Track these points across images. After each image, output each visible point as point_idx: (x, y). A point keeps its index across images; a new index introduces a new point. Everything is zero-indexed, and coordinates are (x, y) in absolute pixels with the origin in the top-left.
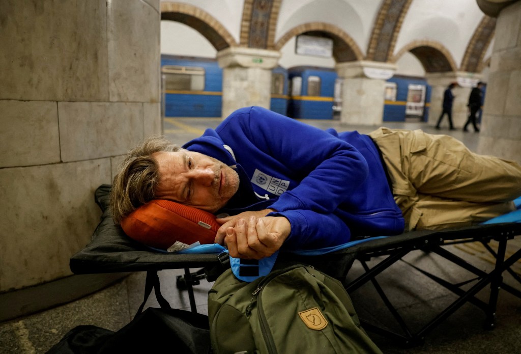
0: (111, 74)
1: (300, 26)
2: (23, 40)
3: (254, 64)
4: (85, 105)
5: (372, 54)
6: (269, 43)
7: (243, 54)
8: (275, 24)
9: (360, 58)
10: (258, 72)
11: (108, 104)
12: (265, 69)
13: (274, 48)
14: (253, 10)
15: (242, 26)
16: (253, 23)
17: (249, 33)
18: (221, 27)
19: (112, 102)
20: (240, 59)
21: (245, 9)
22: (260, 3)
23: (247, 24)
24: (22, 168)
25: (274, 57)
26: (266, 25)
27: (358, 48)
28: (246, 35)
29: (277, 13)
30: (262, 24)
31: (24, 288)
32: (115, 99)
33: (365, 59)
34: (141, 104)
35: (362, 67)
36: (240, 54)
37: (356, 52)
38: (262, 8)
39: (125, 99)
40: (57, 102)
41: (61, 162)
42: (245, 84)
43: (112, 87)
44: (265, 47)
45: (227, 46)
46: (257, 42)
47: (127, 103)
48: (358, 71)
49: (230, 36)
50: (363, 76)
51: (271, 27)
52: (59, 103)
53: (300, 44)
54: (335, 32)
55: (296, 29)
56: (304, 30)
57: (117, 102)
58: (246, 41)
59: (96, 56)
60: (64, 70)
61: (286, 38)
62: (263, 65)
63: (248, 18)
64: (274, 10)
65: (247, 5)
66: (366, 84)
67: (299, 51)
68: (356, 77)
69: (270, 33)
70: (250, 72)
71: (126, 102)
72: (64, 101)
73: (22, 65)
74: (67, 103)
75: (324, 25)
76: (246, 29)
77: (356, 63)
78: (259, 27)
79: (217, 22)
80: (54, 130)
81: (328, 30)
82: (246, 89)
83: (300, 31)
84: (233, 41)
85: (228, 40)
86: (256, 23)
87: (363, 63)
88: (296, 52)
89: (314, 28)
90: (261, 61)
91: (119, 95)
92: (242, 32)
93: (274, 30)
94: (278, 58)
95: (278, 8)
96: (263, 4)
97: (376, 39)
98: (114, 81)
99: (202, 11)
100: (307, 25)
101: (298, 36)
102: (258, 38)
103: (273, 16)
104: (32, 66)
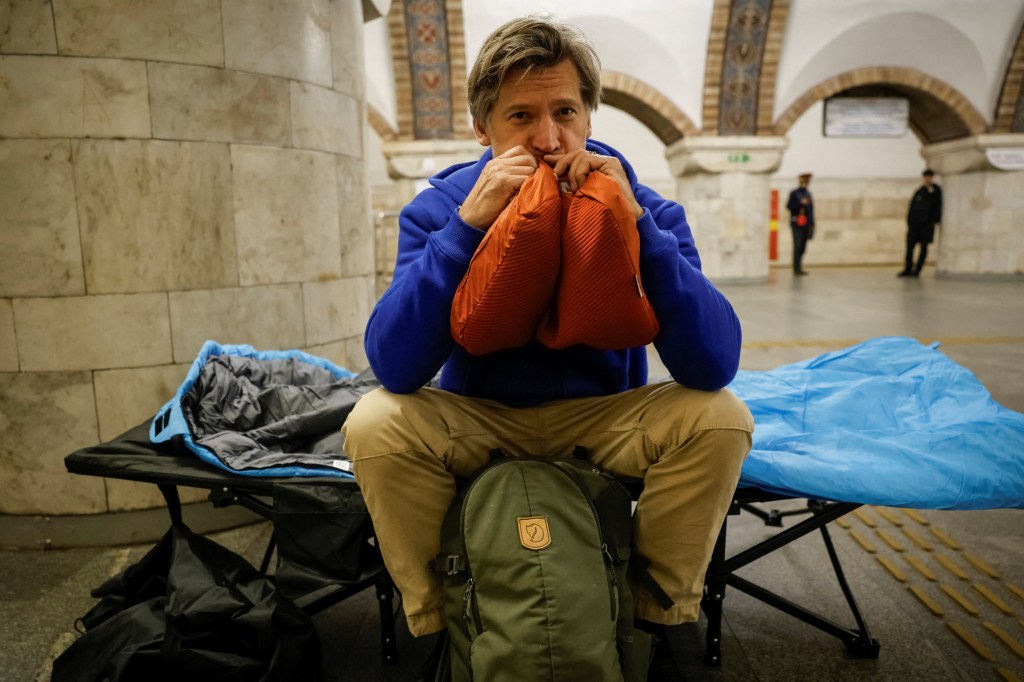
0: (241, 251)
1: (829, 82)
2: (128, 227)
3: (732, 166)
4: (204, 294)
5: (1007, 116)
6: (761, 123)
7: (709, 149)
8: (772, 85)
9: (975, 129)
10: (741, 179)
11: (237, 290)
12: (755, 173)
13: (773, 130)
14: (724, 63)
15: (705, 97)
16: (726, 88)
17: (719, 107)
18: (666, 102)
19: (244, 287)
20: (703, 159)
21: (709, 63)
22: (739, 48)
23: (715, 91)
24: (128, 371)
25: (773, 149)
26: (753, 88)
27: (969, 107)
28: (714, 112)
29: (775, 64)
30: (746, 88)
31: (134, 511)
32: (250, 282)
33: (988, 131)
34: (298, 285)
35: (981, 149)
36: (702, 149)
37: (966, 117)
38: (743, 57)
39: (267, 281)
40: (168, 292)
41: (174, 363)
42: (715, 204)
43: (244, 268)
44: (754, 131)
45: (679, 136)
46: (737, 124)
47: (271, 287)
48: (972, 158)
49: (682, 117)
50: (985, 167)
51: (764, 91)
52: (171, 294)
53: (830, 116)
54: (912, 82)
55: (819, 87)
56: (838, 87)
57: (254, 286)
58: (715, 123)
59: (217, 232)
60: (175, 255)
61: (800, 107)
62: (749, 166)
63: (717, 80)
64: (768, 58)
65: (712, 57)
66: (992, 184)
67: (830, 130)
68: (968, 171)
69: (763, 102)
70: (725, 181)
71: (267, 285)
72: (175, 290)
73: (127, 255)
74: (179, 293)
75: (884, 71)
76: (714, 102)
77: (969, 141)
78: (739, 95)
79: (657, 95)
80: (164, 325)
81: (893, 79)
82: (717, 214)
83: (829, 92)
84: (690, 125)
85: (680, 125)
86: (733, 88)
87: (983, 139)
88: (824, 134)
89: (858, 81)
90: (746, 159)
91: (256, 277)
92: (705, 107)
93: (772, 96)
94: (781, 150)
95: (777, 52)
96: (744, 49)
97: (1015, 82)
98: (247, 260)
99: (628, 78)
100: (842, 78)
101: (827, 100)
102: (737, 117)
103: (765, 69)
104: (137, 254)
